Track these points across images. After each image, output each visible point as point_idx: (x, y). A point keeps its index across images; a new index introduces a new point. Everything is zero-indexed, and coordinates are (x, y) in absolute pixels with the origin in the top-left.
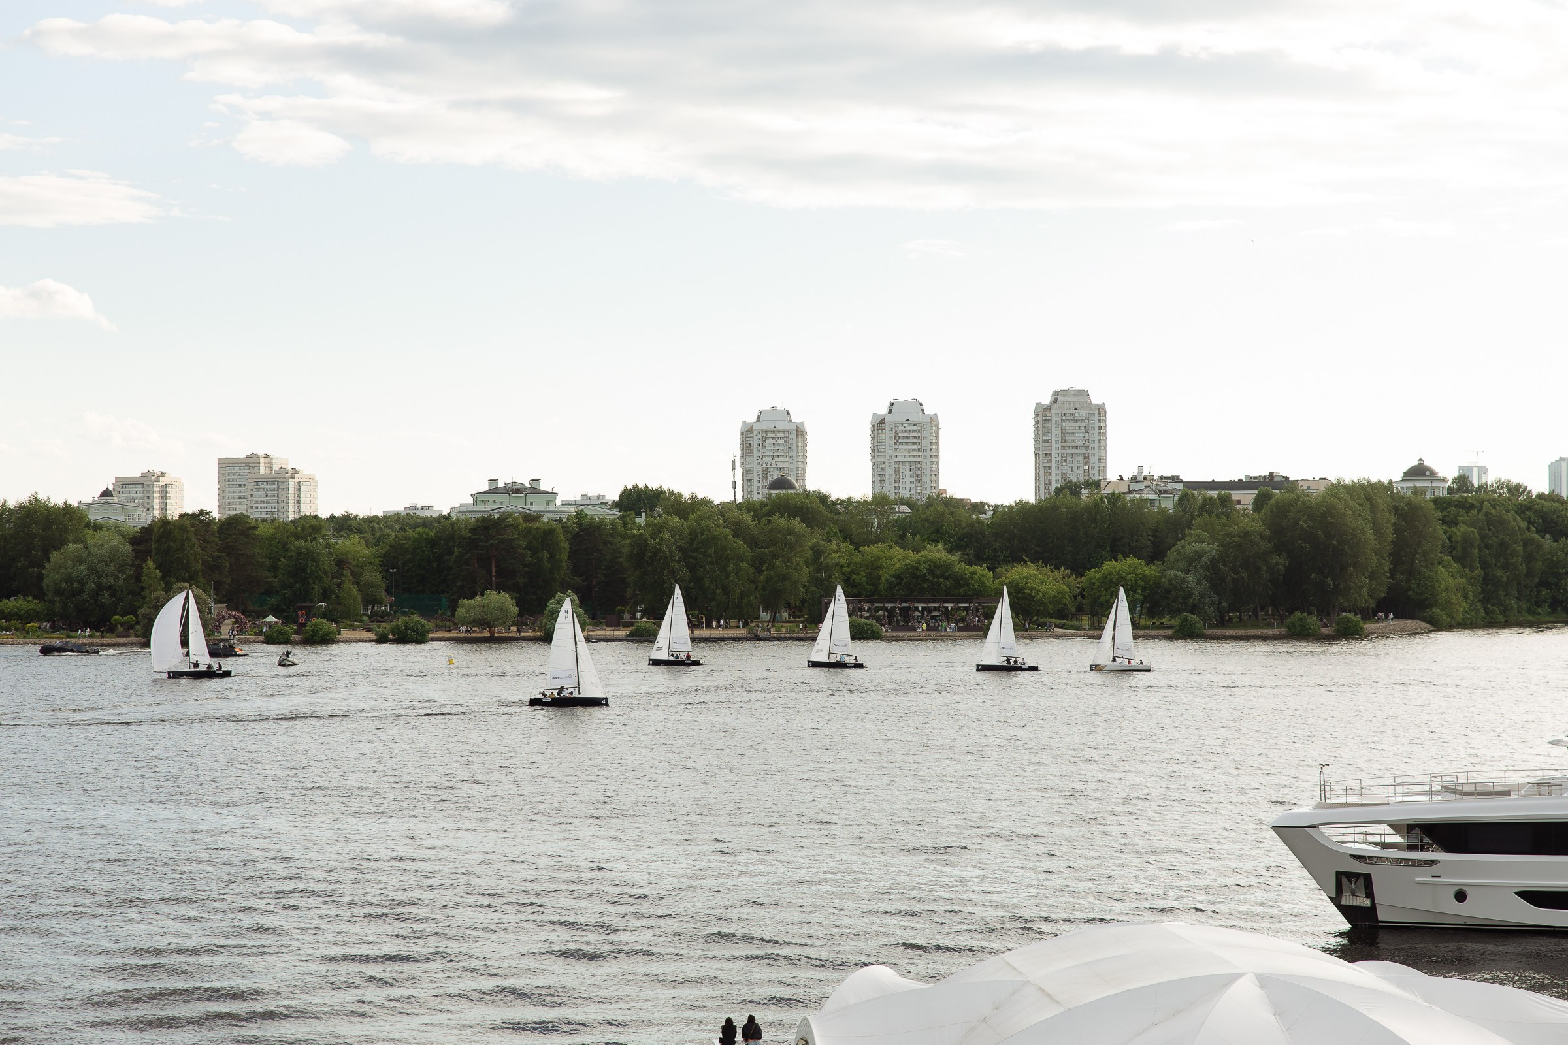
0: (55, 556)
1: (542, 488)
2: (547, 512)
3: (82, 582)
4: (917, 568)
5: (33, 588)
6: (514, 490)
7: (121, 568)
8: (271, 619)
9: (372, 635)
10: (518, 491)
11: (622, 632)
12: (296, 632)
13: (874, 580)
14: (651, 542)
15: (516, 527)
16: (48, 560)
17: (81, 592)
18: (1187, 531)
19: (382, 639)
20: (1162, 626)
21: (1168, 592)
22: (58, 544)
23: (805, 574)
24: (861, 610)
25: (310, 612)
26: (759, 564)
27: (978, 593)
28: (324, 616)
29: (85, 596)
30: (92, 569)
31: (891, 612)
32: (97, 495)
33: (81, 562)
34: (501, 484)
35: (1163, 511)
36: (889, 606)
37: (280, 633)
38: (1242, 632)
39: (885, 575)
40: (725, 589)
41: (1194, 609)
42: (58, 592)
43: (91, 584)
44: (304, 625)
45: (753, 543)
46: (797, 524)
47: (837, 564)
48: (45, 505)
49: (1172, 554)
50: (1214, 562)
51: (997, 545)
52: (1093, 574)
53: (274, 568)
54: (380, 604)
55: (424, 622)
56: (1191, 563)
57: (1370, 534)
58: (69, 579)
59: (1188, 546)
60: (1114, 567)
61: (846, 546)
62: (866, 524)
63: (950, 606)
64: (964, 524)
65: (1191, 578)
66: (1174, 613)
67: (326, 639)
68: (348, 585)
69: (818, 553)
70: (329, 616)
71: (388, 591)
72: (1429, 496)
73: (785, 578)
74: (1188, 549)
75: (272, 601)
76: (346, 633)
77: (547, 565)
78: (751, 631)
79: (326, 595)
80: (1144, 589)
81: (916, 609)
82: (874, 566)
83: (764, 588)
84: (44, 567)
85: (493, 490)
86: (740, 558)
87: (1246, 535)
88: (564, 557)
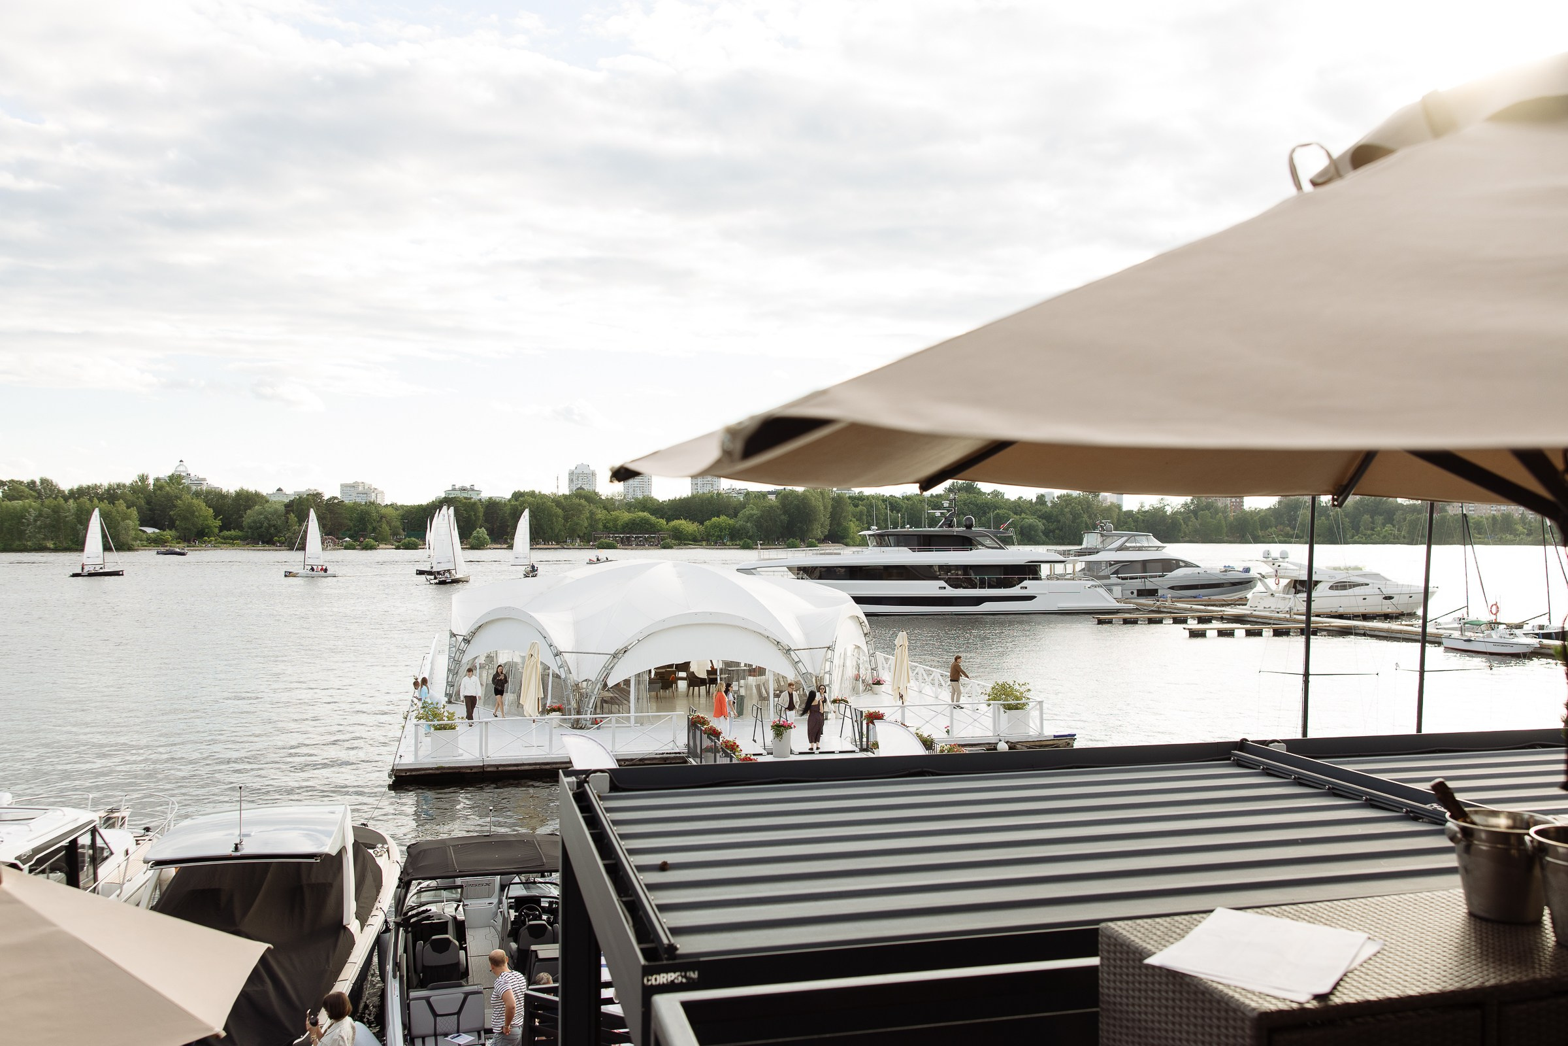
0: (249, 512)
1: (475, 489)
2: (475, 498)
3: (262, 524)
4: (634, 520)
5: (239, 527)
6: (463, 489)
7: (279, 517)
8: (347, 539)
9: (394, 547)
10: (464, 490)
11: (505, 546)
12: (359, 545)
13: (615, 526)
14: (520, 508)
15: (460, 502)
16: (246, 513)
17: (261, 527)
18: (747, 506)
19: (398, 548)
20: (736, 545)
21: (739, 530)
22: (250, 507)
23: (586, 524)
24: (609, 537)
25: (365, 537)
26: (566, 519)
27: (659, 531)
28: (373, 539)
29: (263, 529)
30: (266, 518)
31: (622, 538)
32: (275, 491)
33: (261, 514)
34: (457, 487)
35: (739, 500)
36: (622, 536)
37: (351, 545)
38: (768, 547)
39: (620, 523)
40: (551, 529)
41: (750, 538)
42: (250, 528)
43: (265, 524)
44: (362, 542)
45: (563, 509)
46: (583, 501)
47: (600, 519)
48: (247, 492)
49: (740, 515)
50: (758, 518)
51: (670, 513)
52: (707, 523)
53: (351, 520)
54: (400, 535)
55: (417, 540)
56: (749, 518)
57: (822, 508)
58: (255, 522)
59: (747, 512)
60: (717, 520)
61: (605, 512)
62: (614, 504)
63: (647, 535)
64: (655, 504)
65: (749, 524)
66: (740, 539)
67: (372, 548)
68: (384, 525)
69: (592, 514)
70: (375, 539)
71: (404, 530)
72: (847, 495)
73: (577, 524)
74: (747, 513)
75: (348, 533)
76: (381, 546)
77: (473, 517)
78: (561, 546)
79: (374, 530)
80: (729, 529)
81: (633, 537)
82: (616, 520)
83: (569, 529)
84: (243, 517)
85: (454, 490)
86: (557, 516)
87: (771, 507)
88: (481, 514)
